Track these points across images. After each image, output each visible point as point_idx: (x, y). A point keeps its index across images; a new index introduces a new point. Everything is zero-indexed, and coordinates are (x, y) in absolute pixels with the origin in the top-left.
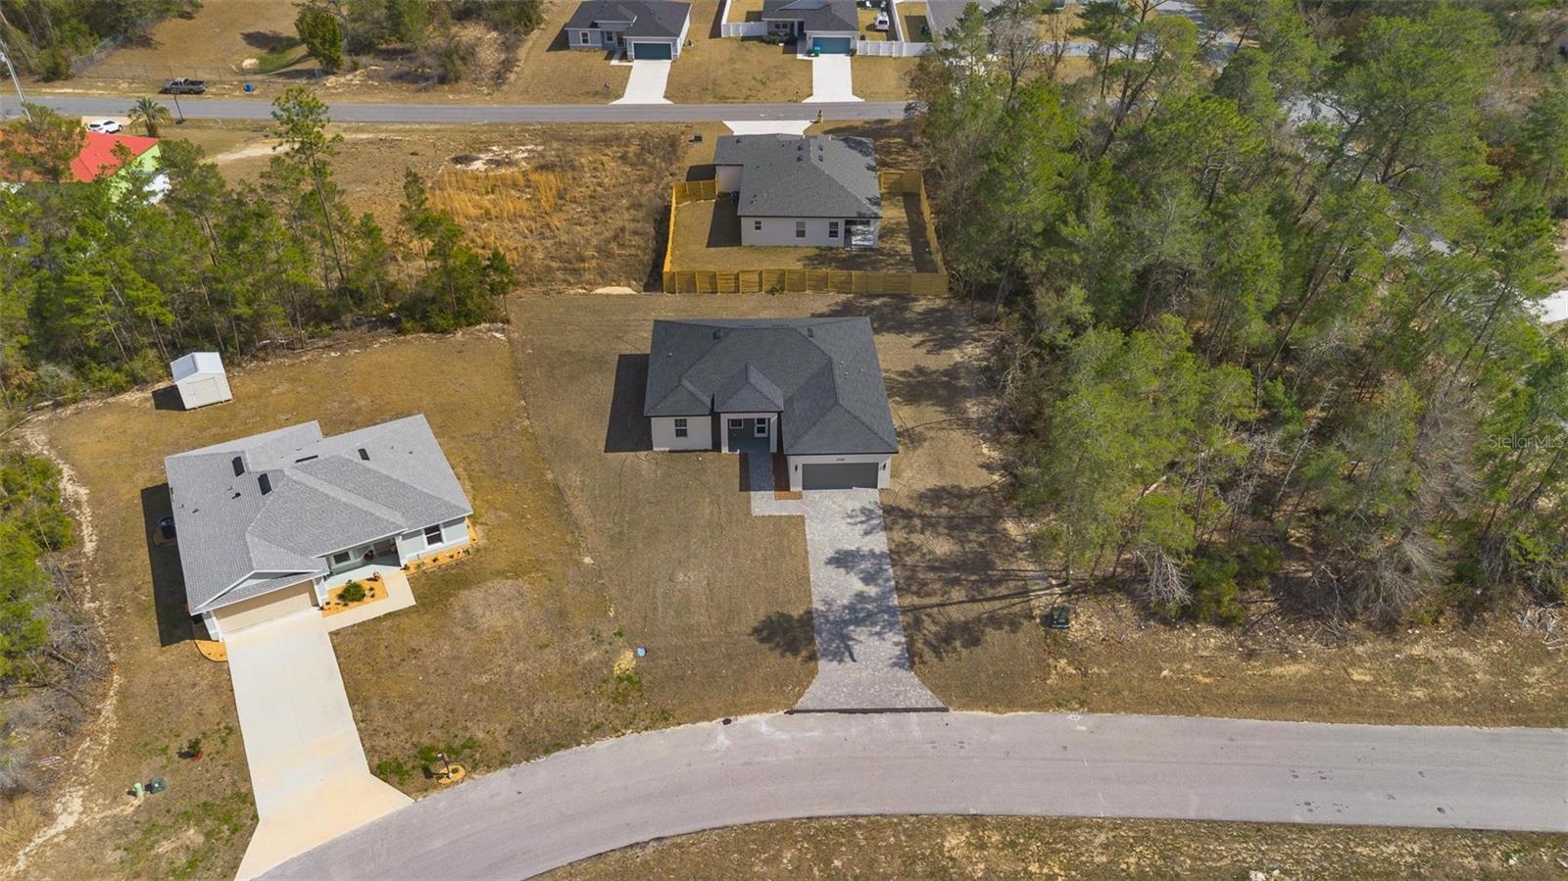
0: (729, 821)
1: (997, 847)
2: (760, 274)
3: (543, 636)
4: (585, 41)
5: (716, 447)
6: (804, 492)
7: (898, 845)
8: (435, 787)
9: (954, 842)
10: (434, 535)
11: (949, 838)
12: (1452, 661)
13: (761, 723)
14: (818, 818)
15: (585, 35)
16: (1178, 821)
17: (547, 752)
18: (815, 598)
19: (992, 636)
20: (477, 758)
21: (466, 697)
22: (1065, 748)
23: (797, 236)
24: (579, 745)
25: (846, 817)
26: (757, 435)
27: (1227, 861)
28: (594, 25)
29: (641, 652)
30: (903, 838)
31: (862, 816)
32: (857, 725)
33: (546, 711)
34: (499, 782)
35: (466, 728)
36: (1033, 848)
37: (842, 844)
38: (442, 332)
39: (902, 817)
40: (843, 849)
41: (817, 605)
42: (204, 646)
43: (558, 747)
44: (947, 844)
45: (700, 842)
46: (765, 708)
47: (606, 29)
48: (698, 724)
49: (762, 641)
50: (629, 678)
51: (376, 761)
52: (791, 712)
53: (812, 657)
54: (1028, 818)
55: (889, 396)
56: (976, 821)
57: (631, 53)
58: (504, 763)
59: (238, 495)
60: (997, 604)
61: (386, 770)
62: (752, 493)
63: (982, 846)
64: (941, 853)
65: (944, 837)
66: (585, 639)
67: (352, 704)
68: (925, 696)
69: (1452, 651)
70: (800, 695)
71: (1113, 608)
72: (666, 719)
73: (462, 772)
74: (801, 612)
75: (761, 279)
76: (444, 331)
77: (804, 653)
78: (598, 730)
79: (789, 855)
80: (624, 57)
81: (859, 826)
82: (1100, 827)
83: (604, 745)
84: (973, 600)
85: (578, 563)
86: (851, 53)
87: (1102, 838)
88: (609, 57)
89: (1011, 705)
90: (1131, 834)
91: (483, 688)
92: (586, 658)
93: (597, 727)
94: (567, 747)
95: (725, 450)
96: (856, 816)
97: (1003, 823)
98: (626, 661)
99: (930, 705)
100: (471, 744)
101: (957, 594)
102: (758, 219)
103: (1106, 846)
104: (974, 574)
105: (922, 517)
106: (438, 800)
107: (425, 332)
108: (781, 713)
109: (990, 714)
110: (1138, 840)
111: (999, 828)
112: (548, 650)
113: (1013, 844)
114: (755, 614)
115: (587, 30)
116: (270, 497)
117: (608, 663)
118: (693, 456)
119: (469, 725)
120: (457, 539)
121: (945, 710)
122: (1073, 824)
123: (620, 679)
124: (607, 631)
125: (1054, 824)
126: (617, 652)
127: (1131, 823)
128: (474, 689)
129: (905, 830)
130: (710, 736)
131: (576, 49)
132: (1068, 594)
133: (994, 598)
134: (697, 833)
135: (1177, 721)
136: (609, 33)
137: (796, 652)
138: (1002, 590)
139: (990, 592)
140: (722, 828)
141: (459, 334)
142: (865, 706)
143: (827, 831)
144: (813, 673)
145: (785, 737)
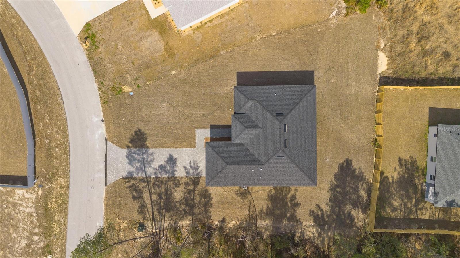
0: (68, 121)
1: (60, 192)
3: (136, 63)
7: (62, 166)
8: (81, 41)
9: (62, 181)
11: (63, 179)
13: (102, 131)
14: (69, 145)
16: (66, 242)
17: (93, 70)
18: (154, 149)
19: (136, 205)
21: (113, 43)
22: (91, 217)
23: (431, 157)
24: (95, 78)
25: (69, 153)
27: (55, 251)
29: (131, 94)
30: (63, 167)
31: (70, 157)
32: (101, 159)
34: (84, 58)
35: (102, 45)
36: (59, 201)
37: (62, 151)
39: (69, 168)
40: (61, 151)
41: (151, 151)
43: (95, 73)
44: (61, 179)
45: (63, 114)
46: (108, 132)
48: (102, 112)
49: (135, 132)
50: (121, 91)
51: (90, 23)
52: (106, 139)
53: (128, 147)
55: (275, 188)
56: (67, 187)
58: (89, 58)
60: (150, 210)
61: (88, 26)
62: (209, 129)
63: (60, 188)
64: (59, 177)
65: (63, 178)
66: (136, 75)
67: (111, 10)
68: (111, 179)
70: (113, 142)
72: (104, 103)
73: (86, 47)
74: (148, 145)
77: (130, 145)
78: (101, 84)
79: (59, 137)
81: (67, 156)
82: (65, 221)
83: (95, 86)
84: (152, 202)
85: (172, 69)
87: (62, 220)
89: (107, 206)
90: (63, 228)
91: (117, 48)
92: (128, 77)
93: (102, 83)
94: (95, 75)
96: (69, 155)
97: (66, 194)
98: (127, 89)
99: (107, 181)
100: (97, 48)
101: (154, 197)
103: (59, 220)
104: (164, 204)
105: (194, 190)
106: (77, 42)
108: (106, 137)
109: (104, 198)
110: (61, 229)
111: (66, 193)
112: (132, 65)
113: (61, 196)
114: (145, 129)
117: (126, 84)
119: (103, 46)
121: (106, 185)
122: (66, 213)
123: (120, 88)
124: (140, 82)
125: (66, 208)
126: (131, 86)
127: (66, 229)
128: (116, 45)
129: (66, 168)
130: (98, 116)
132: (153, 234)
133: (152, 209)
137: (130, 142)
138: (155, 213)
139: (155, 208)
140: (67, 120)
142: (108, 162)
143: (65, 148)
144: (122, 147)
145: (96, 137)
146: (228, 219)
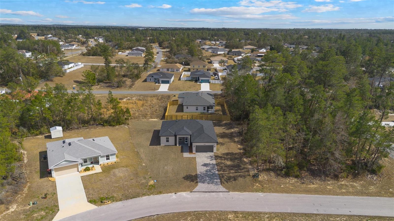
0: (175, 212)
1: (241, 217)
2: (188, 116)
3: (132, 178)
4: (150, 80)
5: (176, 145)
6: (196, 153)
7: (217, 216)
8: (103, 205)
9: (230, 216)
10: (108, 157)
11: (229, 215)
12: (351, 185)
13: (184, 194)
14: (197, 211)
15: (150, 79)
16: (286, 213)
17: (131, 198)
18: (198, 172)
19: (240, 179)
20: (113, 199)
21: (112, 188)
22: (258, 199)
23: (196, 110)
24: (139, 197)
25: (204, 211)
26: (185, 143)
28: (153, 77)
29: (155, 181)
30: (218, 215)
31: (208, 211)
32: (207, 195)
33: (132, 191)
34: (119, 204)
35: (112, 194)
36: (250, 218)
37: (203, 216)
38: (113, 126)
39: (218, 211)
40: (203, 217)
41: (198, 173)
42: (50, 179)
43: (134, 198)
44: (229, 217)
45: (167, 215)
46: (185, 191)
47: (155, 78)
48: (169, 194)
49: (185, 179)
50: (152, 186)
51: (89, 200)
52: (191, 192)
53: (197, 182)
54: (249, 212)
55: (217, 137)
56: (236, 212)
57: (161, 82)
58: (121, 200)
59: (63, 147)
60: (242, 173)
61: (91, 201)
62: (184, 153)
63: (237, 217)
64: (228, 219)
65: (228, 215)
66: (142, 178)
67: (85, 189)
69: (351, 183)
70: (194, 189)
71: (270, 174)
72: (161, 193)
73: (110, 202)
74: (195, 174)
75: (187, 117)
76: (114, 126)
77: (195, 182)
78: (144, 195)
79: (189, 218)
80: (159, 83)
81: (207, 213)
82: (266, 214)
83: (145, 198)
84: (236, 173)
85: (142, 165)
86: (210, 83)
87: (267, 216)
88: (156, 83)
89: (245, 191)
90: (274, 215)
91: (117, 187)
92: (142, 182)
93: (144, 194)
94: (136, 198)
95: (178, 145)
96: (206, 211)
97: (242, 213)
98: (152, 182)
99: (225, 191)
100: (113, 197)
101: (232, 171)
102: (187, 106)
103: (268, 218)
104: (236, 168)
105: (224, 158)
106: (104, 207)
107: (109, 126)
108: (189, 192)
109: (240, 193)
110: (275, 216)
111: (242, 214)
112: (133, 180)
113: (245, 217)
114: (183, 174)
115: (151, 78)
116: (71, 146)
117: (148, 183)
118: (170, 146)
119: (113, 193)
120: (113, 159)
121: (229, 192)
122: (260, 213)
123: (150, 186)
124: (147, 177)
125: (255, 213)
126: (150, 181)
127: (275, 213)
128: (115, 187)
129: (218, 214)
130: (171, 196)
131: (148, 82)
132: (259, 171)
133: (241, 172)
134: (167, 214)
135: (285, 195)
136: (156, 78)
137: (193, 181)
138: (243, 171)
139: (240, 171)
140: (173, 213)
141: (117, 127)
142: (209, 191)
143: (199, 214)
144: (197, 185)
145: (190, 196)
146: (238, 148)
